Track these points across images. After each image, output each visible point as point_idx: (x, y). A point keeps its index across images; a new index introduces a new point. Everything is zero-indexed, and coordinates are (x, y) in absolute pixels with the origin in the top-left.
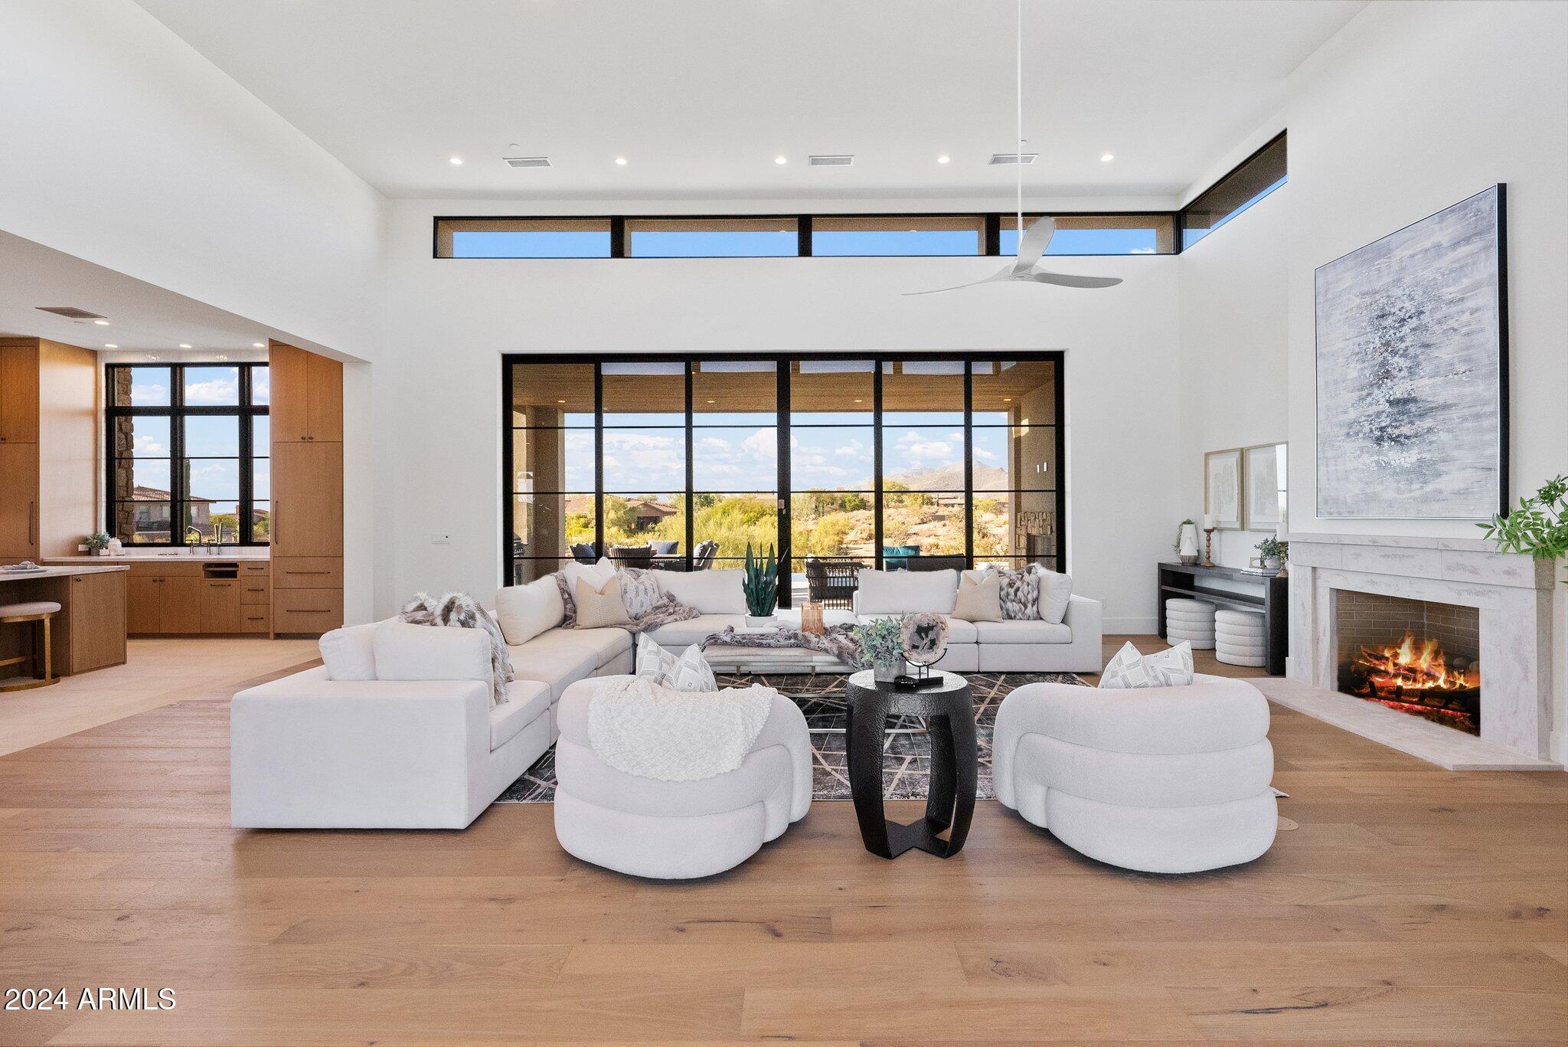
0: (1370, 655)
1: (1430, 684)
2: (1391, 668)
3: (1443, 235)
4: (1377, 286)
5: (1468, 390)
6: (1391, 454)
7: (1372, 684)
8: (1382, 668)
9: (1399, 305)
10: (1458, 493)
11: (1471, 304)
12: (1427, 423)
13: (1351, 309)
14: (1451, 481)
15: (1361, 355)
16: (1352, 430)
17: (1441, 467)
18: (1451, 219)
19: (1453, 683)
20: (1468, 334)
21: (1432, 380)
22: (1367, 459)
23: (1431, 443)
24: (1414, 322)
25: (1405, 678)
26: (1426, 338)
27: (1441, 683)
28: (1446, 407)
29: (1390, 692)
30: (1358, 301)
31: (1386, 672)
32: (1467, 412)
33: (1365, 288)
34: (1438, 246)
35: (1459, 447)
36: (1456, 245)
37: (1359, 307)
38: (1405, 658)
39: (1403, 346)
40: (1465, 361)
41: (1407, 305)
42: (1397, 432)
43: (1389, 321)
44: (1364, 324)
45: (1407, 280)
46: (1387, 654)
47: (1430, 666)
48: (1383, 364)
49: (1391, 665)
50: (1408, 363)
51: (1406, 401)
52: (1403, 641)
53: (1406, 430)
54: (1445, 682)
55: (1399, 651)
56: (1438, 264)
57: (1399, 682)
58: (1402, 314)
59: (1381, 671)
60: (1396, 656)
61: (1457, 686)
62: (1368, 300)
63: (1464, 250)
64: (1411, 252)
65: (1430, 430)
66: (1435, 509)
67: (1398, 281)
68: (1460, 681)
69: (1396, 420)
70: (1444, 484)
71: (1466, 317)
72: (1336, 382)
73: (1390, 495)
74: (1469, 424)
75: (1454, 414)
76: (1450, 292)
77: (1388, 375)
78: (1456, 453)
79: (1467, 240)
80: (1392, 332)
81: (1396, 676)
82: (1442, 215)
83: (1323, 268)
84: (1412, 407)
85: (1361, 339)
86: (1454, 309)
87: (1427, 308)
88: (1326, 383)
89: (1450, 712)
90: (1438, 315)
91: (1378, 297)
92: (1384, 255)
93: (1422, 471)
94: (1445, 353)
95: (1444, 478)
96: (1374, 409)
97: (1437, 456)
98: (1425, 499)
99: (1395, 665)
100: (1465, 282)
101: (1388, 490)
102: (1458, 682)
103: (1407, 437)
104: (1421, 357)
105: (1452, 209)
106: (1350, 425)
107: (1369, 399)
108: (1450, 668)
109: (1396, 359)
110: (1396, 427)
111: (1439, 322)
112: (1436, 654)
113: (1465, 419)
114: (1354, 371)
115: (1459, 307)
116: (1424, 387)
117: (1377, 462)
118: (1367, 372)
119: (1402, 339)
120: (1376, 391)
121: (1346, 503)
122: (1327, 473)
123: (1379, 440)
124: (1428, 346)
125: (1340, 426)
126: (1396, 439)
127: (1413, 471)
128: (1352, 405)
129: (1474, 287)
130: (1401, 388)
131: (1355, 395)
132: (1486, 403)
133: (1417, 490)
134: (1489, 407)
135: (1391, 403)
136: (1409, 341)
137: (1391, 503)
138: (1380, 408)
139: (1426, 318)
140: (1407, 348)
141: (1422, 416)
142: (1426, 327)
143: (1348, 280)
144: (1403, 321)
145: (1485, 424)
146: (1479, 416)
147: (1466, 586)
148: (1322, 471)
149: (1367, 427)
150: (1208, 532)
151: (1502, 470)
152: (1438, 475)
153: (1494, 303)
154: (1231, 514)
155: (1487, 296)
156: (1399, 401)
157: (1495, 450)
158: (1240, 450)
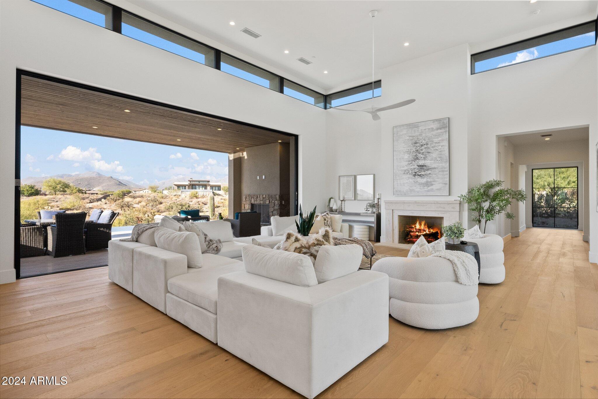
0: (409, 227)
1: (425, 233)
2: (415, 230)
3: (435, 126)
4: (414, 135)
5: (441, 165)
6: (418, 179)
7: (411, 235)
8: (413, 230)
9: (421, 141)
10: (438, 189)
11: (441, 144)
12: (429, 172)
13: (406, 140)
14: (436, 186)
15: (409, 152)
16: (406, 172)
17: (433, 183)
18: (436, 123)
19: (430, 232)
20: (440, 151)
21: (431, 161)
22: (411, 180)
23: (430, 177)
24: (425, 146)
25: (419, 232)
26: (429, 151)
27: (427, 232)
28: (435, 168)
29: (415, 237)
30: (408, 138)
31: (414, 231)
32: (440, 170)
33: (410, 135)
34: (433, 128)
35: (438, 178)
36: (437, 129)
37: (408, 139)
38: (418, 226)
39: (422, 151)
40: (440, 157)
41: (423, 141)
42: (420, 173)
43: (418, 145)
44: (410, 144)
45: (424, 135)
46: (413, 226)
47: (424, 228)
48: (416, 156)
49: (414, 229)
50: (424, 156)
51: (423, 166)
52: (417, 222)
53: (423, 173)
54: (428, 231)
55: (416, 225)
56: (432, 133)
57: (417, 233)
58: (422, 144)
59: (412, 231)
60: (415, 226)
61: (431, 232)
62: (411, 138)
63: (439, 131)
64: (424, 128)
65: (430, 174)
66: (432, 193)
67: (421, 135)
68: (432, 231)
69: (420, 170)
70: (434, 187)
71: (440, 147)
72: (400, 159)
73: (418, 190)
74: (441, 173)
75: (437, 170)
76: (436, 140)
77: (417, 159)
78: (437, 180)
79: (441, 129)
80: (419, 148)
81: (416, 232)
82: (434, 121)
83: (396, 127)
84: (425, 168)
85: (409, 148)
86: (437, 145)
87: (429, 143)
88: (397, 159)
89: (430, 239)
90: (433, 145)
91: (414, 138)
92: (416, 127)
93: (427, 184)
94: (434, 155)
95: (434, 186)
96: (413, 167)
97: (432, 180)
98: (428, 191)
99: (416, 229)
100: (440, 139)
101: (417, 188)
102: (431, 231)
103: (423, 175)
104: (427, 155)
105: (437, 120)
106: (405, 171)
107: (411, 164)
108: (429, 227)
109: (420, 155)
110: (420, 172)
111: (433, 147)
112: (425, 225)
113: (440, 172)
114: (406, 156)
115: (438, 144)
116: (428, 163)
117: (414, 181)
118: (411, 157)
119: (422, 150)
120: (414, 162)
121: (403, 192)
122: (397, 183)
123: (415, 175)
124: (429, 153)
125: (402, 171)
126: (420, 175)
127: (425, 184)
128: (406, 165)
129: (443, 140)
130: (421, 163)
131: (407, 163)
132: (445, 168)
133: (426, 188)
134: (445, 170)
135: (418, 166)
136: (424, 151)
137: (418, 192)
138: (415, 167)
139: (429, 146)
140: (423, 152)
141: (427, 170)
142: (429, 148)
143: (405, 132)
144: (422, 145)
145: (445, 173)
146: (443, 171)
147: (441, 212)
148: (395, 183)
149: (411, 172)
150: (342, 201)
151: (448, 184)
152: (432, 185)
153: (447, 145)
154: (350, 195)
155: (446, 143)
156: (421, 166)
157: (447, 180)
158: (354, 175)
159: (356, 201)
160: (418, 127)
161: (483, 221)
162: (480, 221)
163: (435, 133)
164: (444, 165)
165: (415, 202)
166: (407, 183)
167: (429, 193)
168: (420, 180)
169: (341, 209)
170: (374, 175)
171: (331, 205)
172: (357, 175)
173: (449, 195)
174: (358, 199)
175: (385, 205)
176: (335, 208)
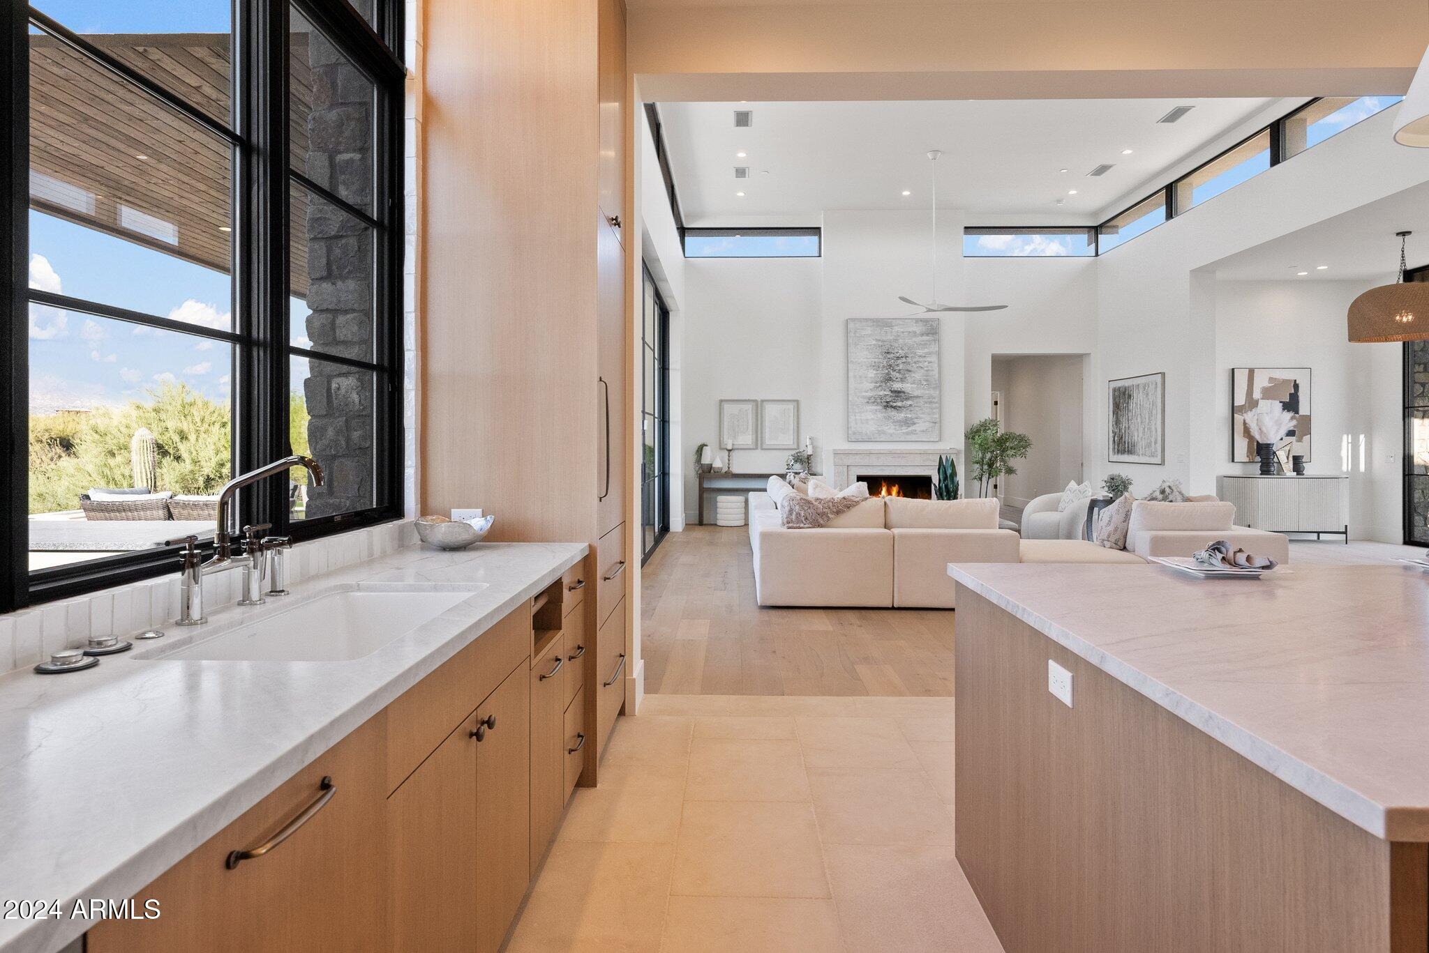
3: (918, 329)
4: (884, 338)
5: (927, 392)
9: (896, 351)
10: (922, 431)
11: (928, 360)
12: (909, 402)
13: (870, 345)
14: (918, 427)
15: (876, 367)
16: (872, 401)
17: (916, 420)
18: (921, 324)
20: (927, 371)
21: (911, 385)
22: (880, 415)
23: (911, 411)
24: (904, 360)
26: (910, 368)
28: (918, 397)
30: (874, 342)
33: (879, 338)
34: (915, 332)
35: (923, 413)
36: (922, 335)
37: (874, 345)
39: (898, 368)
40: (926, 380)
41: (900, 352)
42: (895, 404)
43: (891, 356)
44: (878, 354)
45: (901, 341)
48: (888, 374)
50: (901, 376)
51: (899, 392)
53: (899, 404)
56: (914, 339)
58: (898, 355)
62: (880, 343)
63: (925, 338)
64: (902, 330)
65: (910, 405)
66: (913, 438)
67: (896, 340)
69: (894, 399)
70: (916, 427)
71: (926, 364)
72: (860, 377)
73: (891, 431)
74: (927, 405)
75: (921, 401)
76: (920, 352)
77: (890, 379)
78: (921, 415)
79: (927, 334)
80: (892, 361)
82: (917, 321)
83: (853, 320)
84: (902, 395)
85: (876, 360)
86: (921, 359)
87: (910, 355)
88: (855, 377)
90: (915, 360)
91: (885, 343)
93: (907, 422)
94: (918, 375)
95: (917, 425)
96: (882, 393)
97: (914, 416)
98: (907, 434)
100: (926, 350)
101: (890, 429)
103: (899, 407)
104: (907, 375)
105: (921, 320)
106: (870, 398)
107: (880, 388)
109: (895, 373)
111: (915, 363)
113: (926, 403)
114: (872, 373)
115: (924, 359)
116: (907, 387)
117: (885, 416)
118: (880, 376)
119: (898, 365)
120: (884, 385)
121: (867, 434)
122: (856, 419)
123: (886, 407)
124: (910, 371)
125: (864, 397)
126: (894, 408)
127: (903, 421)
128: (871, 389)
129: (930, 353)
130: (897, 386)
131: (873, 385)
132: (934, 398)
133: (905, 430)
134: (936, 400)
135: (892, 392)
136: (901, 367)
137: (891, 435)
138: (886, 393)
139: (909, 360)
140: (900, 370)
141: (907, 399)
142: (909, 363)
143: (869, 331)
144: (898, 358)
145: (934, 405)
146: (931, 402)
147: (927, 467)
148: (852, 418)
149: (879, 401)
150: (730, 451)
151: (938, 423)
152: (915, 424)
153: (937, 361)
154: (746, 439)
155: (934, 359)
156: (896, 391)
157: (937, 416)
158: (755, 401)
159: (759, 451)
160: (891, 326)
161: (984, 479)
162: (981, 479)
163: (919, 339)
164: (932, 392)
166: (873, 419)
167: (909, 438)
168: (893, 413)
169: (729, 468)
170: (797, 401)
171: (706, 460)
172: (763, 401)
173: (940, 440)
174: (764, 447)
175: (835, 457)
176: (718, 464)
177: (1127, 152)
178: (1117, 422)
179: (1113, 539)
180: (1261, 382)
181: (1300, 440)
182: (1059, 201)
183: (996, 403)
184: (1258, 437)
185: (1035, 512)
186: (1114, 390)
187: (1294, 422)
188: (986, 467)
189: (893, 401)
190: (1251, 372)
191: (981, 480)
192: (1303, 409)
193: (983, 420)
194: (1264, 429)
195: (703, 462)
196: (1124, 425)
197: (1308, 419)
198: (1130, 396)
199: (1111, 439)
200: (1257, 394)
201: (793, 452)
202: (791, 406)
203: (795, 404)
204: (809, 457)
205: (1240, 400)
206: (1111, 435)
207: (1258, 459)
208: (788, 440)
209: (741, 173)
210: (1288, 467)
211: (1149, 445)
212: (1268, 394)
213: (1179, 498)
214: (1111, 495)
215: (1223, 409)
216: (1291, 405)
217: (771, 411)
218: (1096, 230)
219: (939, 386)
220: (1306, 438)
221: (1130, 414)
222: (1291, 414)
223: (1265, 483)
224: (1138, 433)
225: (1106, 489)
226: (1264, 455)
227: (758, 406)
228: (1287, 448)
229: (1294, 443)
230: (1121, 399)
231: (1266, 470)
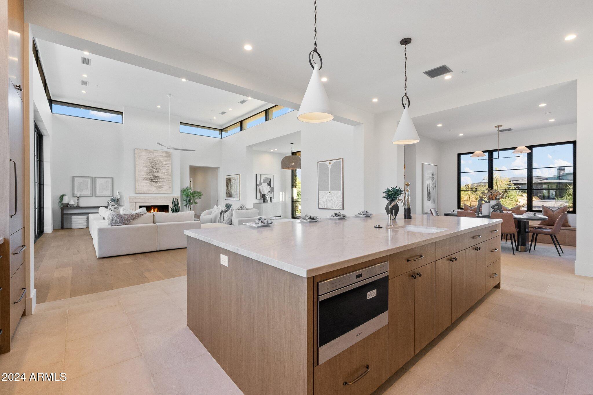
3: (164, 155)
5: (167, 177)
9: (155, 161)
12: (160, 180)
14: (164, 189)
15: (146, 167)
17: (163, 186)
18: (165, 153)
20: (167, 169)
21: (161, 174)
22: (149, 184)
23: (161, 183)
24: (158, 165)
26: (160, 168)
28: (163, 178)
33: (148, 157)
34: (162, 156)
36: (165, 157)
37: (146, 159)
40: (167, 173)
41: (157, 162)
42: (155, 180)
43: (153, 163)
44: (147, 162)
45: (157, 158)
48: (152, 170)
50: (157, 171)
51: (156, 176)
53: (156, 180)
56: (162, 158)
62: (149, 158)
63: (166, 158)
64: (157, 155)
65: (161, 181)
66: (162, 192)
67: (155, 158)
71: (167, 167)
72: (141, 170)
76: (164, 163)
77: (153, 172)
78: (165, 185)
79: (167, 157)
80: (154, 165)
82: (163, 152)
83: (138, 149)
84: (158, 177)
85: (147, 164)
88: (138, 170)
90: (163, 165)
91: (151, 159)
93: (159, 187)
94: (164, 171)
96: (149, 176)
98: (160, 191)
100: (166, 162)
101: (153, 189)
104: (159, 170)
106: (145, 178)
109: (154, 169)
111: (162, 166)
113: (166, 180)
114: (145, 169)
115: (166, 165)
116: (159, 175)
117: (151, 185)
118: (148, 170)
119: (156, 167)
120: (150, 173)
121: (143, 191)
122: (139, 186)
123: (151, 181)
125: (142, 178)
126: (155, 182)
127: (158, 187)
128: (145, 175)
129: (168, 163)
130: (155, 174)
131: (146, 173)
133: (158, 189)
134: (170, 180)
135: (153, 176)
136: (157, 167)
137: (153, 191)
138: (151, 176)
139: (160, 165)
140: (156, 169)
141: (159, 179)
142: (160, 166)
143: (144, 154)
144: (156, 164)
146: (168, 180)
147: (167, 203)
148: (137, 185)
149: (148, 179)
150: (78, 197)
151: (172, 188)
152: (162, 188)
153: (171, 166)
154: (88, 192)
155: (170, 165)
156: (155, 176)
157: (171, 185)
158: (92, 177)
159: (94, 198)
160: (153, 153)
161: (187, 206)
163: (164, 158)
164: (169, 177)
165: (153, 198)
166: (146, 186)
168: (154, 183)
169: (78, 204)
170: (113, 178)
171: (66, 200)
172: (95, 177)
173: (172, 193)
174: (96, 196)
175: (130, 199)
176: (72, 203)
177: (230, 109)
178: (228, 188)
179: (228, 221)
180: (263, 178)
181: (271, 193)
182: (211, 120)
183: (190, 182)
184: (262, 193)
185: (204, 215)
186: (227, 179)
187: (270, 189)
188: (188, 202)
189: (154, 179)
190: (261, 175)
191: (186, 206)
192: (272, 186)
193: (187, 187)
194: (264, 191)
195: (63, 202)
196: (230, 189)
197: (273, 188)
198: (231, 181)
199: (226, 193)
200: (262, 181)
201: (111, 198)
202: (110, 180)
203: (112, 179)
204: (118, 200)
205: (258, 183)
206: (226, 191)
207: (262, 198)
208: (109, 193)
209: (84, 83)
210: (269, 200)
211: (236, 195)
212: (264, 181)
213: (245, 209)
214: (227, 209)
215: (255, 185)
216: (269, 184)
217: (99, 182)
218: (221, 131)
219: (172, 175)
220: (273, 193)
221: (231, 186)
222: (270, 187)
223: (264, 205)
224: (233, 192)
225: (225, 207)
226: (263, 196)
227: (93, 180)
228: (269, 196)
229: (270, 194)
230: (229, 181)
231: (264, 202)
